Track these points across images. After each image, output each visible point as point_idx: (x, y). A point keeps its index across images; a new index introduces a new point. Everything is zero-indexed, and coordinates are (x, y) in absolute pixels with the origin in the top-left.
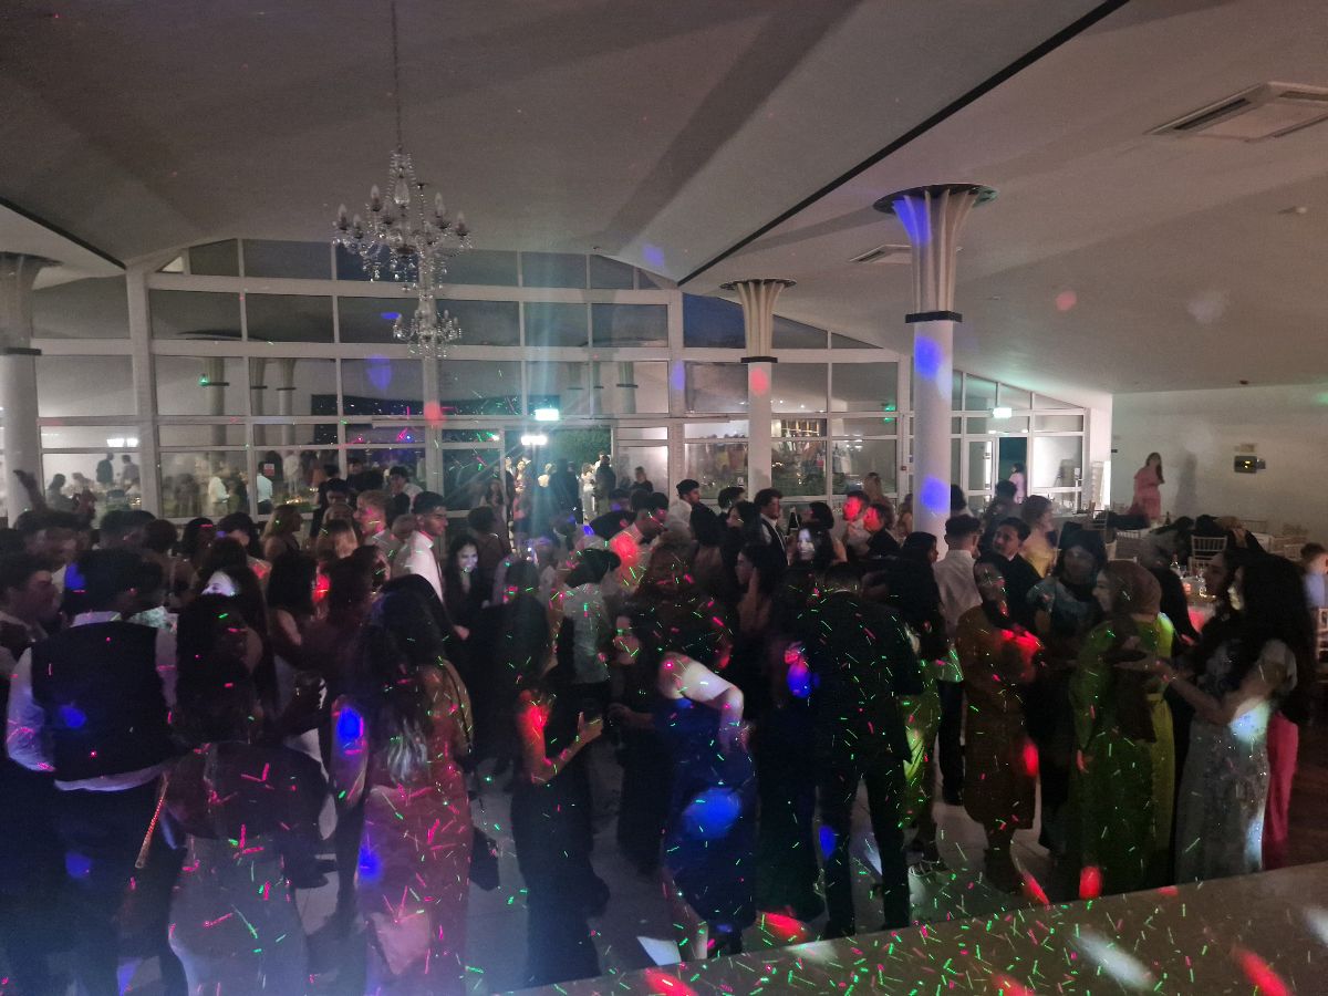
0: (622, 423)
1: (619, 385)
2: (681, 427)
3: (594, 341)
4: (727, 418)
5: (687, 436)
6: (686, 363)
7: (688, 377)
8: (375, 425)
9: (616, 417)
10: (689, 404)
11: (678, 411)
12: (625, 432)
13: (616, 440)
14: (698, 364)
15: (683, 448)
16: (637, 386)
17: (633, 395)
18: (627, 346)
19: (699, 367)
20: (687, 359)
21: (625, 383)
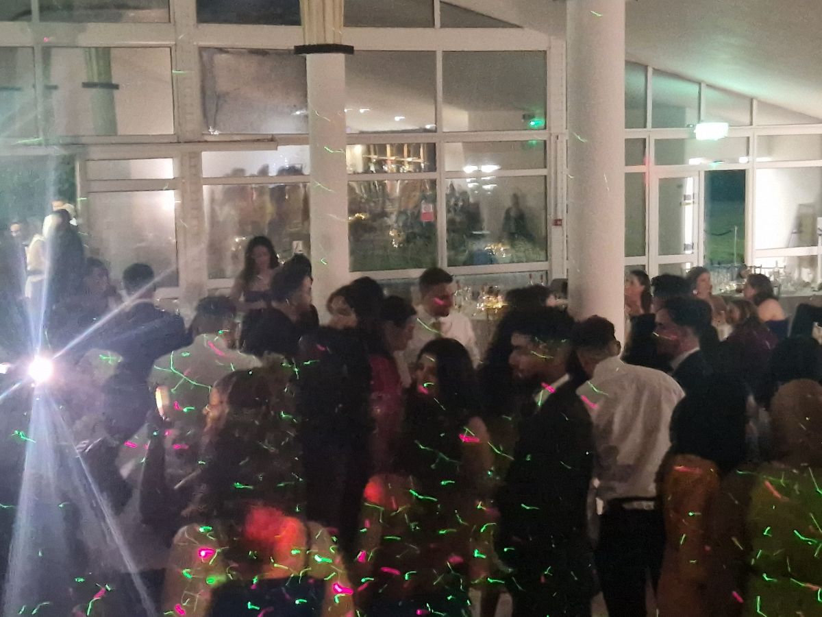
0: (95, 153)
1: (87, 85)
2: (196, 157)
3: (42, 10)
4: (273, 141)
5: (206, 173)
6: (202, 49)
7: (206, 72)
9: (84, 140)
10: (209, 115)
11: (190, 130)
12: (99, 166)
13: (86, 180)
14: (221, 50)
15: (200, 191)
16: (116, 87)
17: (110, 105)
18: (98, 19)
19: (224, 56)
20: (203, 44)
21: (96, 80)
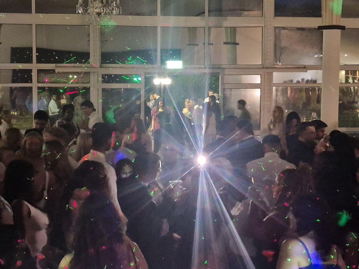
0: (227, 72)
1: (225, 43)
2: (271, 74)
3: (209, 11)
4: (305, 68)
5: (274, 81)
6: (276, 28)
7: (277, 38)
8: (57, 70)
9: (223, 66)
10: (277, 58)
11: (269, 63)
12: (229, 78)
13: (223, 84)
14: (284, 28)
15: (271, 90)
16: (238, 44)
17: (235, 50)
18: (232, 15)
19: (285, 31)
20: (277, 25)
21: (229, 41)
